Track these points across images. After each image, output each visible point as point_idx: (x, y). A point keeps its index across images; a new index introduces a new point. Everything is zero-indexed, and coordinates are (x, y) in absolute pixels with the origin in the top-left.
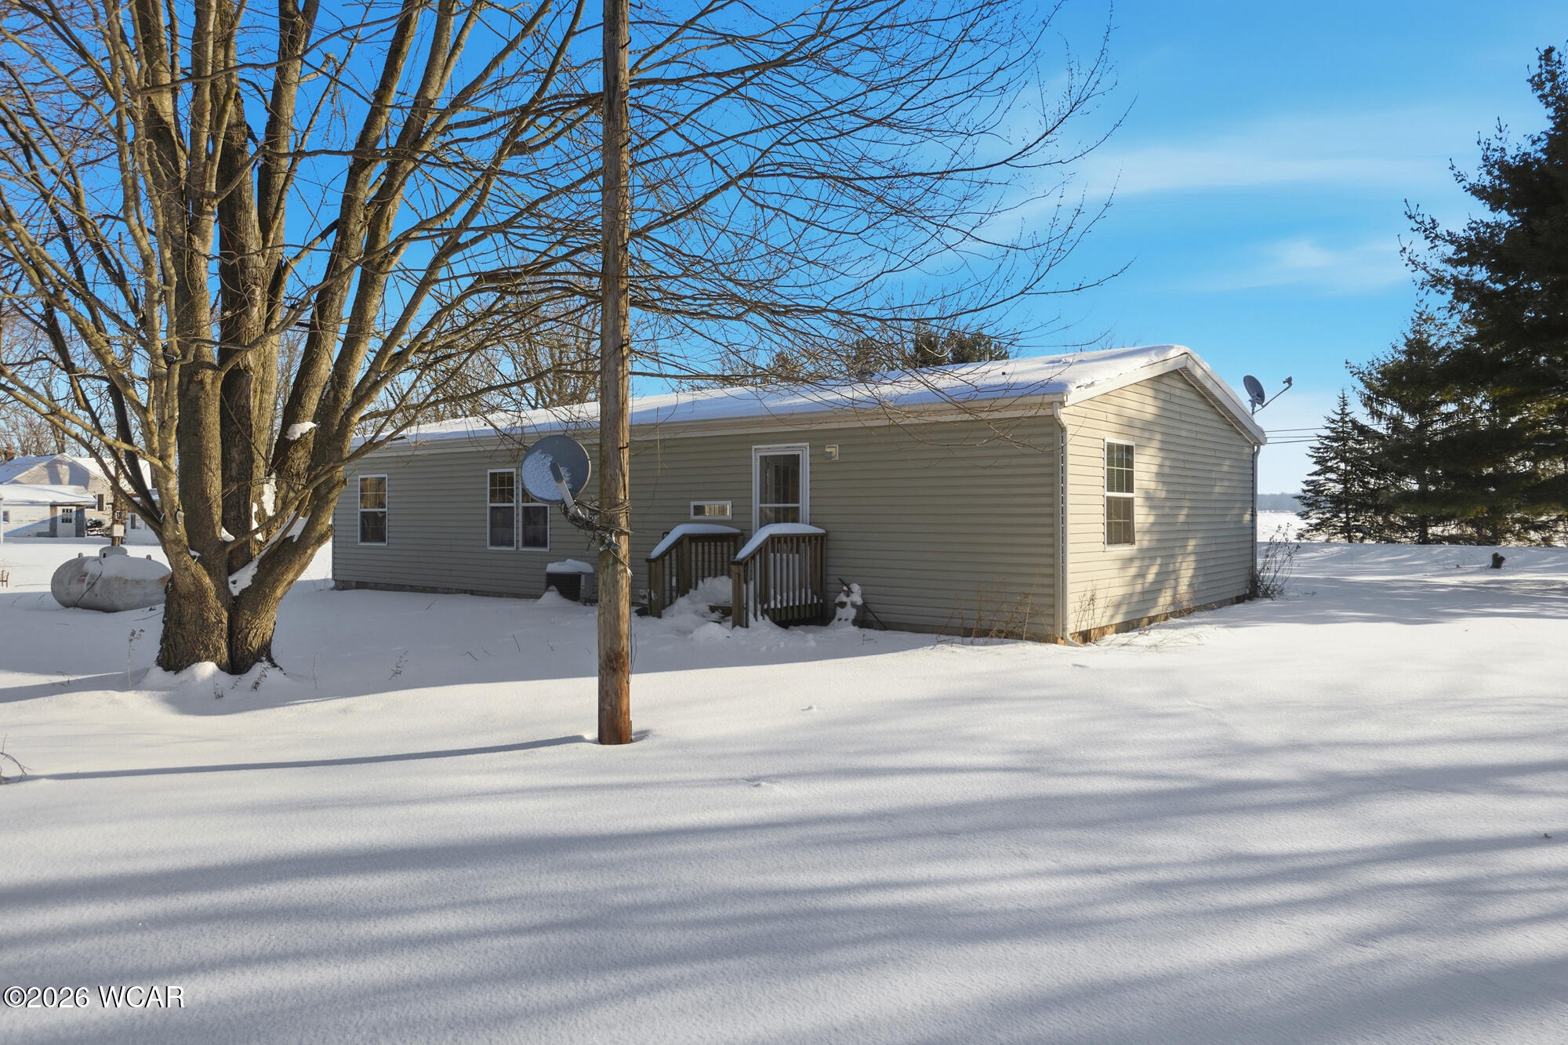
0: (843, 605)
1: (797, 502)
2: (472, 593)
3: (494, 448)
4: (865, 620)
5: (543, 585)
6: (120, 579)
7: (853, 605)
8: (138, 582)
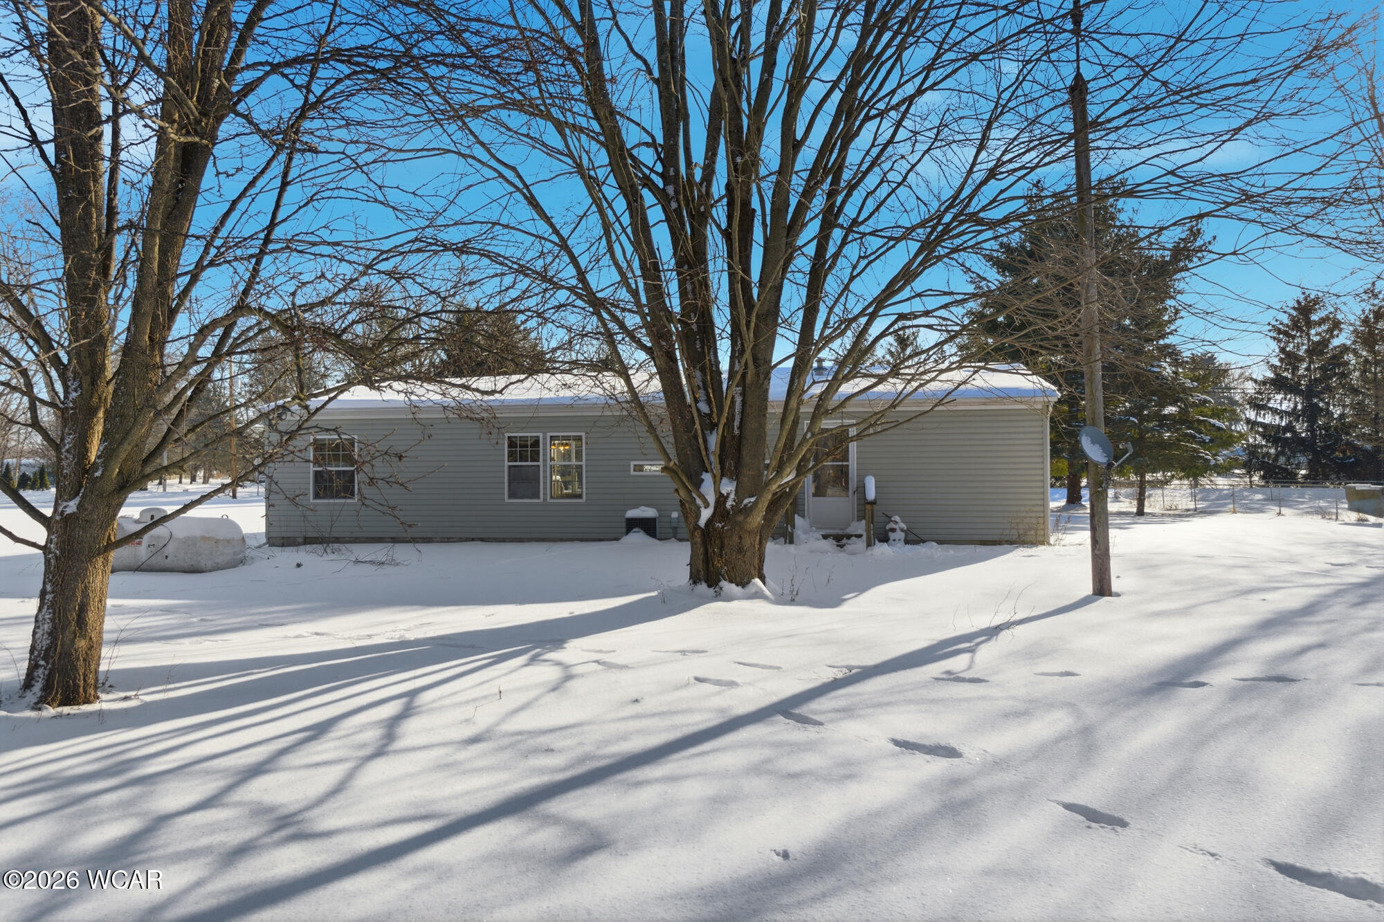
0: (893, 530)
1: (848, 461)
2: (482, 540)
3: (531, 415)
4: (912, 539)
5: (624, 530)
6: (209, 538)
7: (902, 530)
8: (228, 541)
